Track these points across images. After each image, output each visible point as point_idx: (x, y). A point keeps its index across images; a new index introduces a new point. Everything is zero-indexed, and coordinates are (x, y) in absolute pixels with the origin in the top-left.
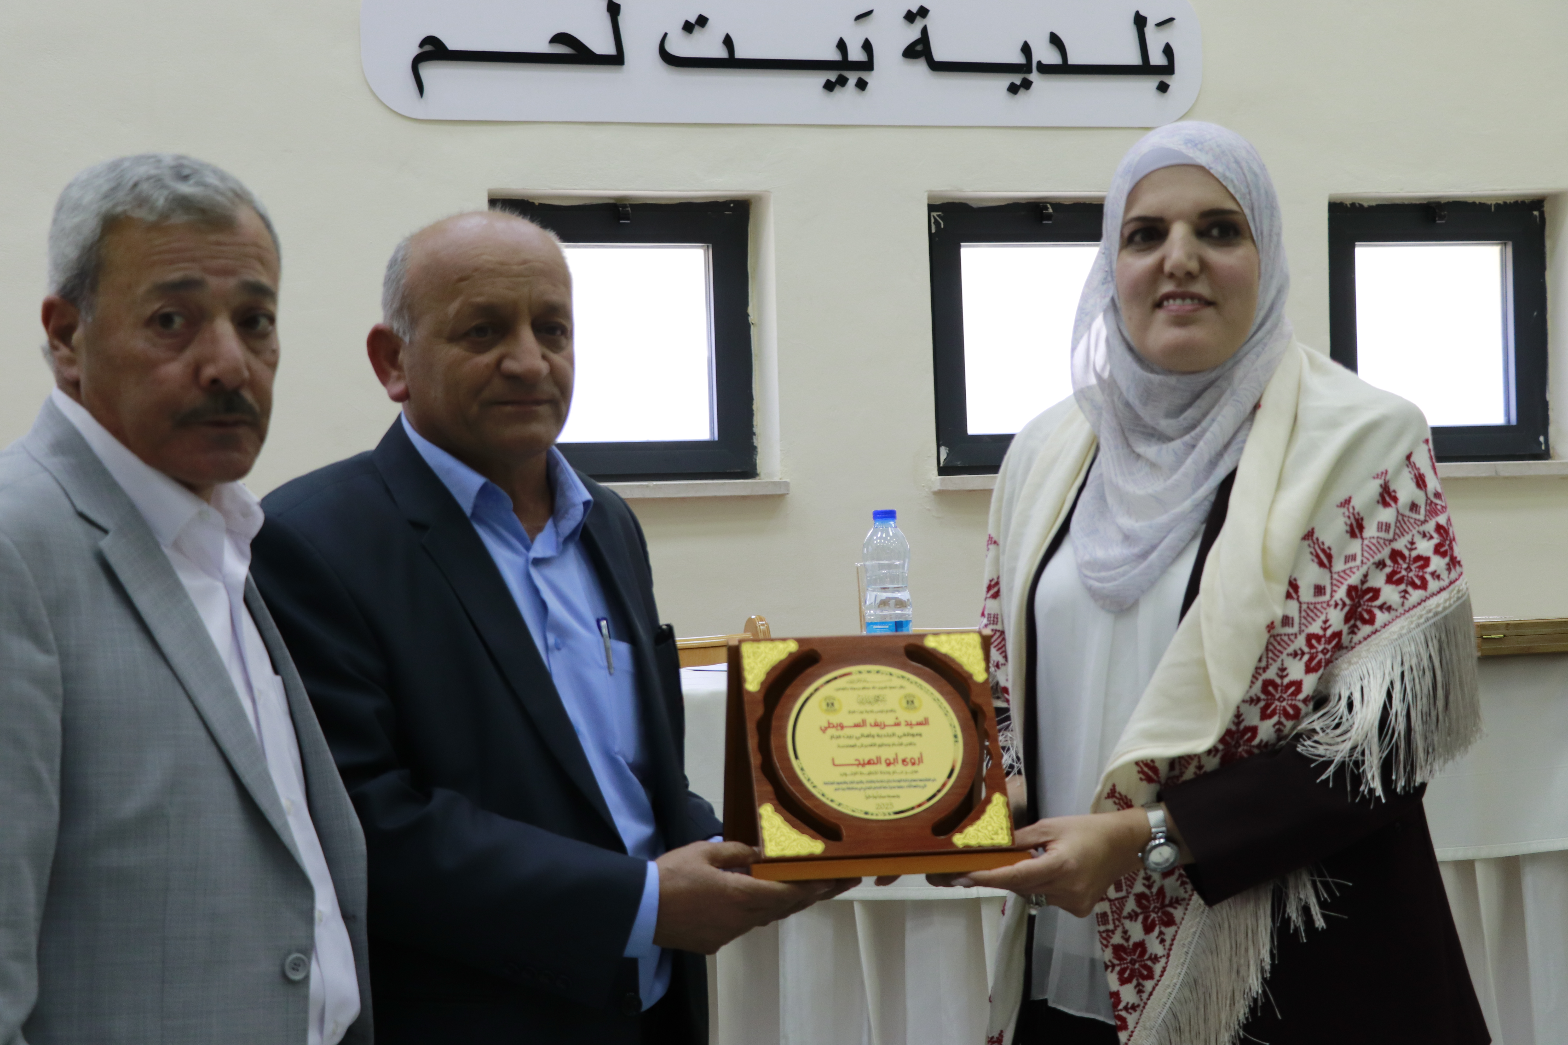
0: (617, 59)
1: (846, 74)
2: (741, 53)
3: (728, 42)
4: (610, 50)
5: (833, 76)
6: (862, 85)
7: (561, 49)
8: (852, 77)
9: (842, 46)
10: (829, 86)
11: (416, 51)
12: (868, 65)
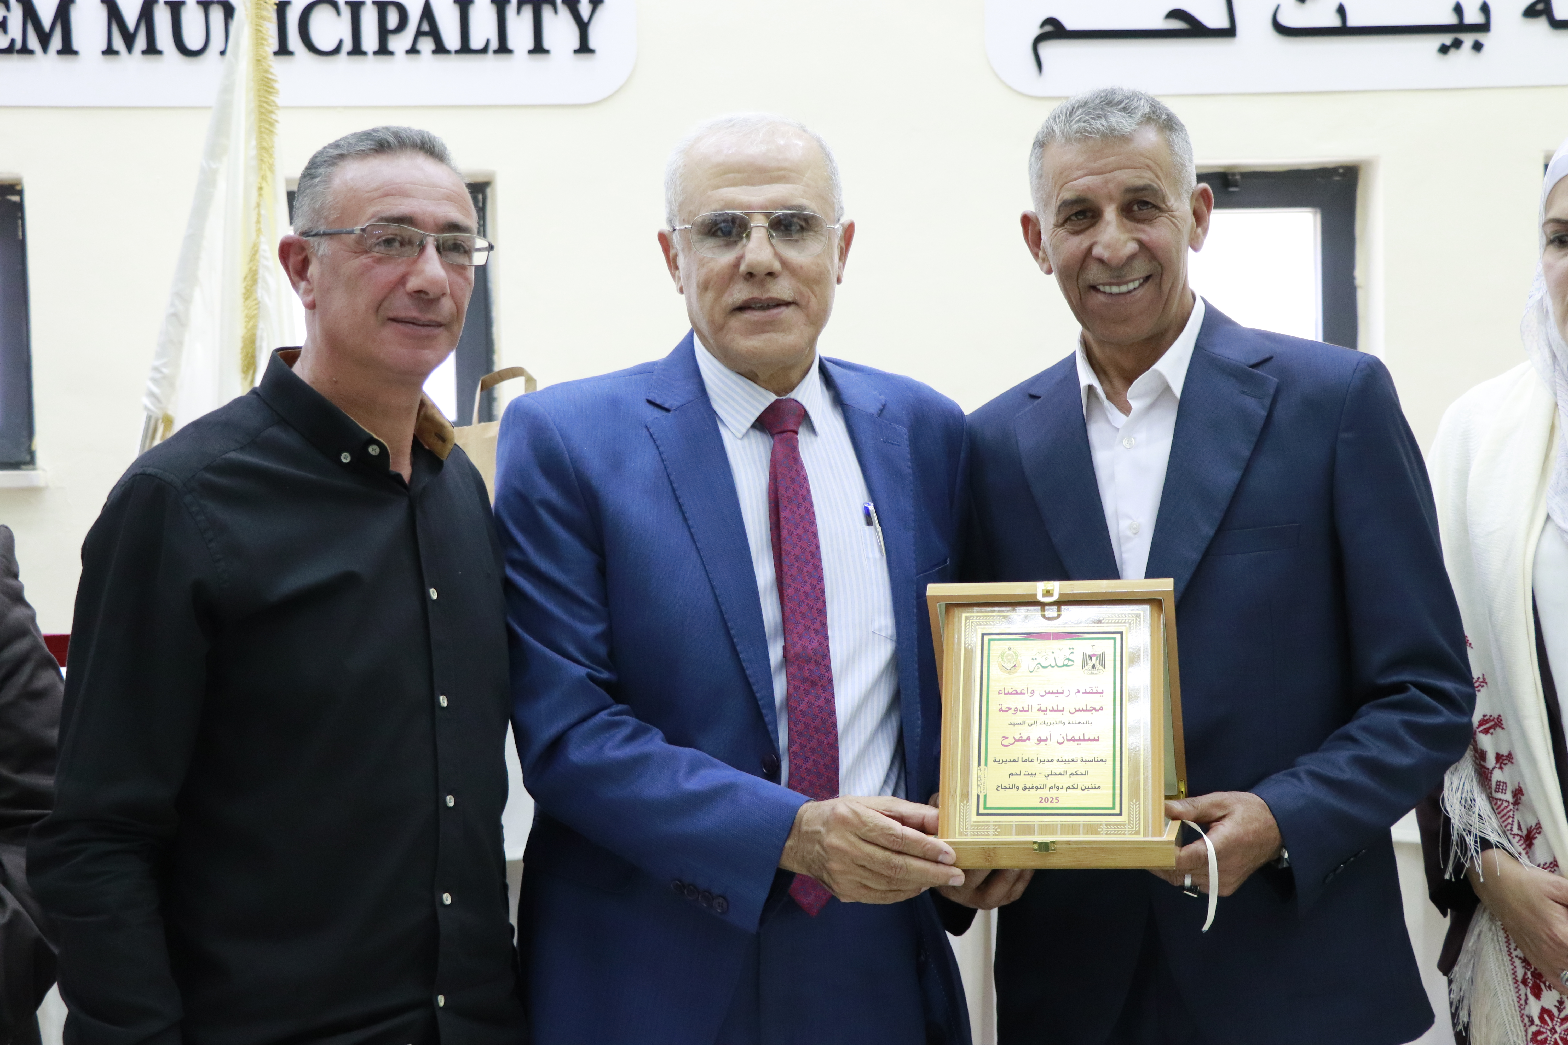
0: (1229, 32)
1: (1462, 36)
2: (1353, 21)
3: (1341, 11)
4: (1224, 24)
5: (1447, 39)
6: (1478, 47)
7: (1176, 25)
8: (1468, 40)
9: (1458, 10)
10: (1444, 50)
11: (1036, 31)
12: (1484, 28)
